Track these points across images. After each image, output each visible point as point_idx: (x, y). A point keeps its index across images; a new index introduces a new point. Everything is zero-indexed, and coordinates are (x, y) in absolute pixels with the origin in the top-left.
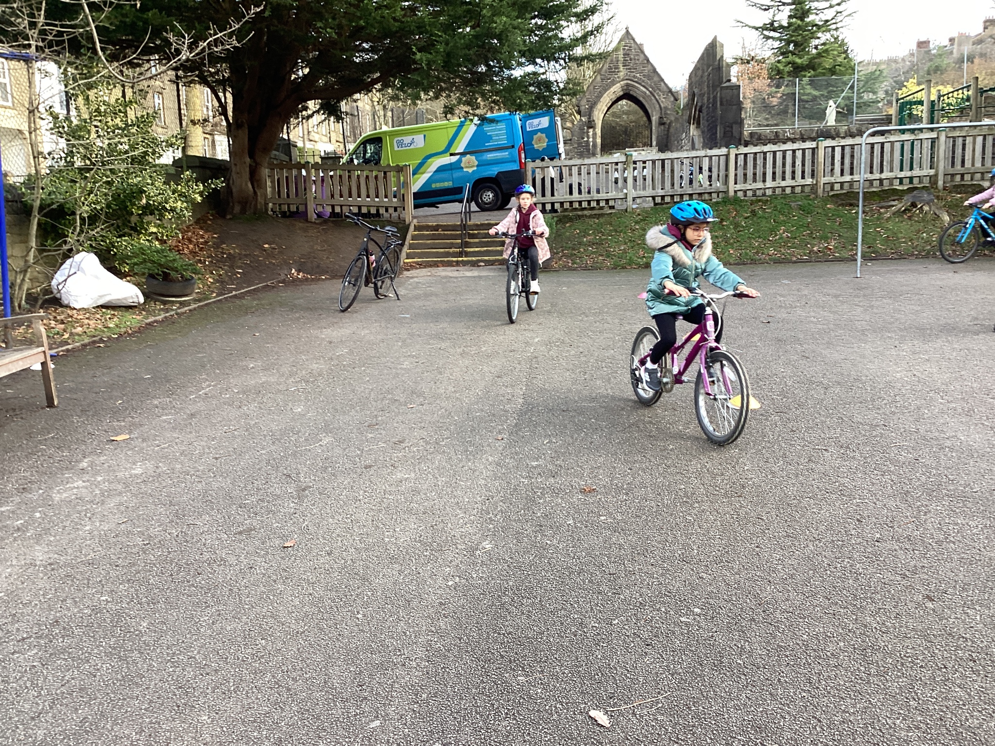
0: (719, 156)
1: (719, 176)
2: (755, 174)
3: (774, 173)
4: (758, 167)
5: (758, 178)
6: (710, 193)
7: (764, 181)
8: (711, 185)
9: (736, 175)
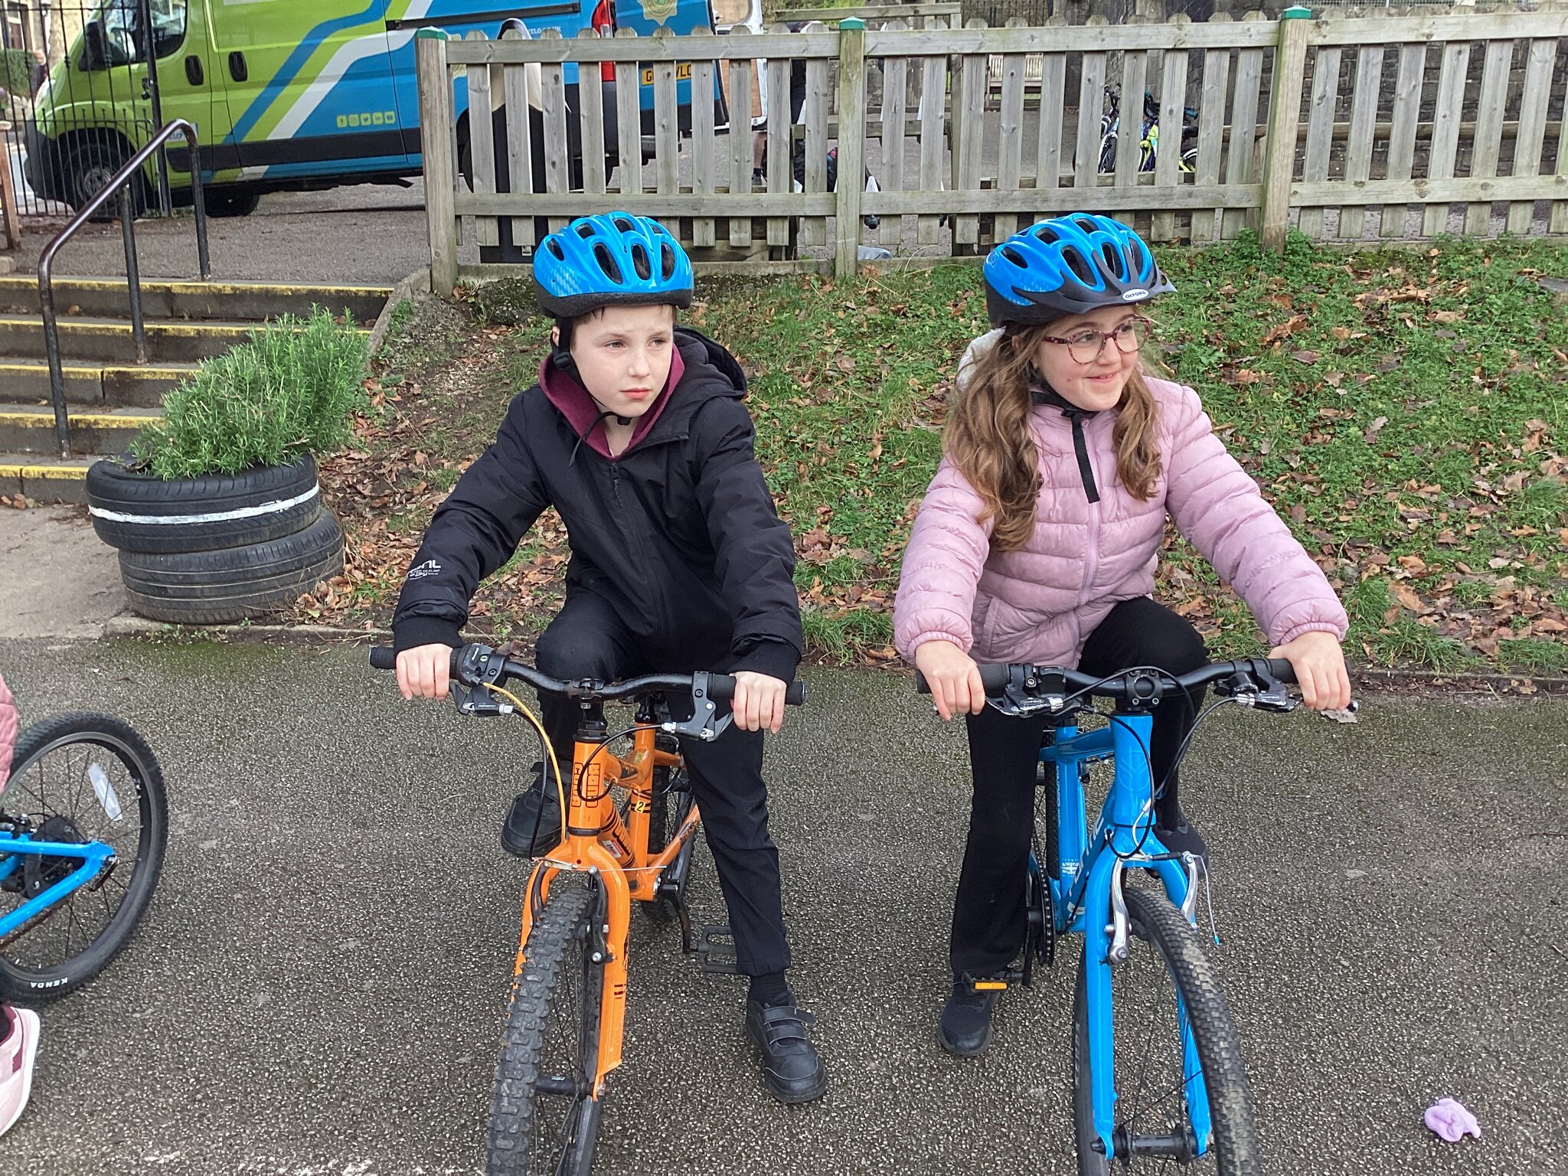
0: (1234, 53)
1: (1226, 140)
2: (1381, 139)
3: (1466, 140)
4: (1399, 108)
5: (1393, 158)
6: (1185, 215)
7: (1420, 172)
8: (1190, 179)
9: (1301, 139)
